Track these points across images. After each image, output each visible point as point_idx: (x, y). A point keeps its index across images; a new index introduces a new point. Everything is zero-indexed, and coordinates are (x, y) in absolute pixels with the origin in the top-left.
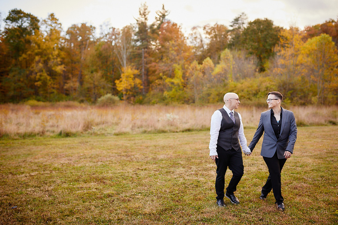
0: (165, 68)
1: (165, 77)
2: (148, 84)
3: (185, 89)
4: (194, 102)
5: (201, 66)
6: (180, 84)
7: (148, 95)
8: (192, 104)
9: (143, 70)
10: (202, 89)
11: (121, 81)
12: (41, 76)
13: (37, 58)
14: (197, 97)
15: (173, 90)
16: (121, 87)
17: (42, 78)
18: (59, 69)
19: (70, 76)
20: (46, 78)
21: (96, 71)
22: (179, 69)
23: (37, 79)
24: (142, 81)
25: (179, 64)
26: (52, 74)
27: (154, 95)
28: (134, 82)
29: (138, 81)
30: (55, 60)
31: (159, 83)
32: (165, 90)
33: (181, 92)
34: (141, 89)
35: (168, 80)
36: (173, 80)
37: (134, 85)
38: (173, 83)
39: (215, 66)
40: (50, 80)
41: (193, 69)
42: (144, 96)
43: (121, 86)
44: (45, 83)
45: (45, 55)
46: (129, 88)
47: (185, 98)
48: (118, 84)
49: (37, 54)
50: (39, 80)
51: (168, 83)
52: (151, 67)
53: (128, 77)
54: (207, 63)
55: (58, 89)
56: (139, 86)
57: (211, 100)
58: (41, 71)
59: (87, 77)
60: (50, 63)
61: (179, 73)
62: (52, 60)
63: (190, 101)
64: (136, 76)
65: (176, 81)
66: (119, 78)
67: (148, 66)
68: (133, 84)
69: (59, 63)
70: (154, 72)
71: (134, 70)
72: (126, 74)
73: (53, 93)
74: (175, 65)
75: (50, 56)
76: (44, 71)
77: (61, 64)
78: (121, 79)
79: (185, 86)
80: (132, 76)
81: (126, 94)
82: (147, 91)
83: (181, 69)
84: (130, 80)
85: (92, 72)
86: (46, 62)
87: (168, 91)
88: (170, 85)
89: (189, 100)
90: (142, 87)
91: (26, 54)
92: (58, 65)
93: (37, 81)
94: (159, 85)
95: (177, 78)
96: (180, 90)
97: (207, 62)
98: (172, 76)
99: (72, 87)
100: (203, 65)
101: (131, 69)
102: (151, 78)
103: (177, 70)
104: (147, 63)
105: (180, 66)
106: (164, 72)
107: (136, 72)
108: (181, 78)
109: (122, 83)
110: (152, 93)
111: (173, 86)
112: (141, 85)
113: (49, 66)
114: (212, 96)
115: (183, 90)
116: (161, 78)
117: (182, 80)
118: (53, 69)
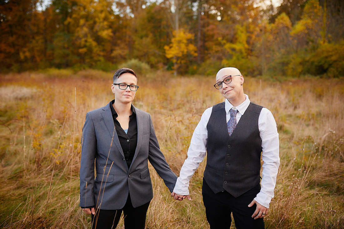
0: (225, 31)
1: (224, 41)
2: (204, 51)
3: (249, 57)
4: (260, 74)
5: (272, 25)
6: (244, 51)
7: (203, 64)
8: (259, 77)
9: (199, 35)
10: (273, 56)
11: (171, 47)
12: (86, 41)
13: (82, 22)
14: (265, 67)
15: (234, 58)
16: (171, 54)
17: (88, 44)
18: (106, 34)
19: (119, 42)
20: (91, 45)
21: (147, 36)
22: (242, 32)
23: (82, 45)
24: (197, 48)
25: (242, 26)
26: (99, 40)
27: (210, 64)
28: (187, 49)
29: (192, 47)
30: (101, 24)
31: (217, 50)
32: (223, 57)
33: (244, 61)
34: (195, 57)
35: (228, 46)
36: (234, 46)
37: (187, 52)
38: (234, 50)
39: (293, 24)
40: (96, 47)
41: (261, 30)
42: (199, 65)
43: (172, 52)
44: (90, 50)
45: (91, 19)
46: (180, 55)
47: (248, 68)
48: (168, 50)
49: (82, 17)
50: (85, 46)
51: (229, 50)
52: (208, 31)
53: (179, 42)
54: (281, 21)
55: (104, 56)
56: (193, 53)
57: (289, 72)
58: (86, 35)
59: (136, 43)
60: (96, 28)
61: (243, 37)
62: (98, 24)
63: (256, 73)
64: (190, 41)
65: (237, 46)
66: (169, 43)
67: (205, 30)
68: (185, 51)
69: (106, 27)
70: (213, 36)
71: (187, 33)
72: (177, 38)
73: (99, 61)
74: (238, 26)
75: (97, 19)
76: (89, 36)
77: (107, 29)
78: (171, 45)
79: (250, 51)
80: (185, 41)
81: (176, 63)
82: (203, 60)
83: (245, 32)
84: (183, 46)
85: (142, 38)
86: (92, 28)
87: (227, 59)
88: (231, 52)
89: (254, 71)
90: (196, 54)
91: (71, 17)
92: (103, 29)
93: (82, 48)
94: (217, 52)
95: (240, 43)
96: (243, 58)
97: (282, 19)
98: (233, 40)
99: (120, 55)
100: (276, 23)
101: (184, 33)
102: (209, 44)
103: (239, 32)
104: (204, 26)
105: (244, 27)
106: (224, 37)
107: (190, 36)
108: (245, 42)
109: (173, 49)
110: (208, 62)
111: (234, 53)
112: (195, 52)
113: (95, 30)
114: (291, 66)
115: (247, 58)
116: (219, 44)
117: (246, 46)
118: (100, 34)
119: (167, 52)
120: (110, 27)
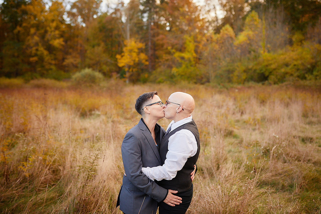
0: (174, 41)
1: (174, 50)
2: (154, 59)
3: (197, 65)
4: (208, 81)
5: (218, 36)
6: (192, 59)
7: (154, 72)
8: (207, 84)
9: (150, 44)
10: (219, 64)
11: (122, 56)
12: (37, 50)
13: (32, 31)
14: (212, 75)
15: (184, 66)
16: (123, 62)
17: (39, 53)
18: (57, 43)
19: (70, 50)
20: (43, 53)
21: (99, 45)
22: (190, 42)
23: (33, 54)
24: (148, 57)
25: (190, 36)
26: (50, 49)
27: (161, 72)
28: (138, 58)
29: (143, 56)
30: (53, 33)
31: (167, 58)
32: (173, 65)
33: (192, 69)
34: (146, 65)
35: (177, 55)
36: (183, 55)
37: (139, 61)
38: (183, 58)
39: (236, 35)
40: (47, 55)
41: (208, 40)
42: (150, 73)
43: (124, 61)
44: (41, 59)
45: (43, 28)
46: (132, 64)
47: (197, 75)
48: (120, 59)
49: (32, 26)
50: (36, 55)
51: (178, 59)
52: (158, 40)
53: (131, 51)
54: (226, 32)
55: (55, 65)
56: (144, 61)
57: (235, 79)
58: (37, 44)
59: (88, 52)
60: (48, 37)
61: (191, 46)
62: (49, 33)
63: (204, 80)
64: (141, 50)
65: (186, 55)
66: (121, 52)
67: (155, 39)
68: (137, 59)
69: (57, 36)
70: (162, 46)
71: (138, 43)
72: (129, 48)
73: (51, 69)
74: (186, 36)
75: (48, 28)
76: (40, 45)
77: (59, 38)
78: (123, 54)
79: (198, 60)
80: (136, 50)
81: (128, 71)
82: (154, 68)
83: (193, 42)
84: (134, 55)
85: (93, 47)
86: (43, 37)
87: (177, 67)
88: (180, 61)
89: (202, 78)
90: (147, 63)
91: (21, 26)
92: (55, 38)
93: (33, 57)
94: (167, 60)
95: (188, 52)
96: (191, 66)
97: (226, 30)
98: (182, 49)
99: (72, 63)
100: (221, 34)
101: (135, 42)
102: (159, 53)
103: (188, 42)
104: (154, 36)
105: (192, 37)
106: (173, 47)
107: (141, 45)
108: (193, 52)
109: (124, 58)
110: (159, 70)
111: (183, 61)
112: (146, 61)
113: (46, 39)
114: (236, 73)
115: (196, 66)
116: (169, 53)
117: (194, 55)
118: (51, 42)
119: (119, 61)
120: (62, 36)
